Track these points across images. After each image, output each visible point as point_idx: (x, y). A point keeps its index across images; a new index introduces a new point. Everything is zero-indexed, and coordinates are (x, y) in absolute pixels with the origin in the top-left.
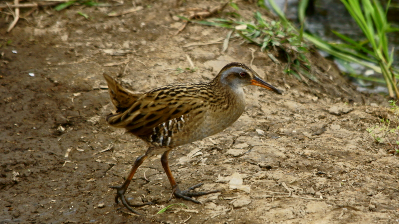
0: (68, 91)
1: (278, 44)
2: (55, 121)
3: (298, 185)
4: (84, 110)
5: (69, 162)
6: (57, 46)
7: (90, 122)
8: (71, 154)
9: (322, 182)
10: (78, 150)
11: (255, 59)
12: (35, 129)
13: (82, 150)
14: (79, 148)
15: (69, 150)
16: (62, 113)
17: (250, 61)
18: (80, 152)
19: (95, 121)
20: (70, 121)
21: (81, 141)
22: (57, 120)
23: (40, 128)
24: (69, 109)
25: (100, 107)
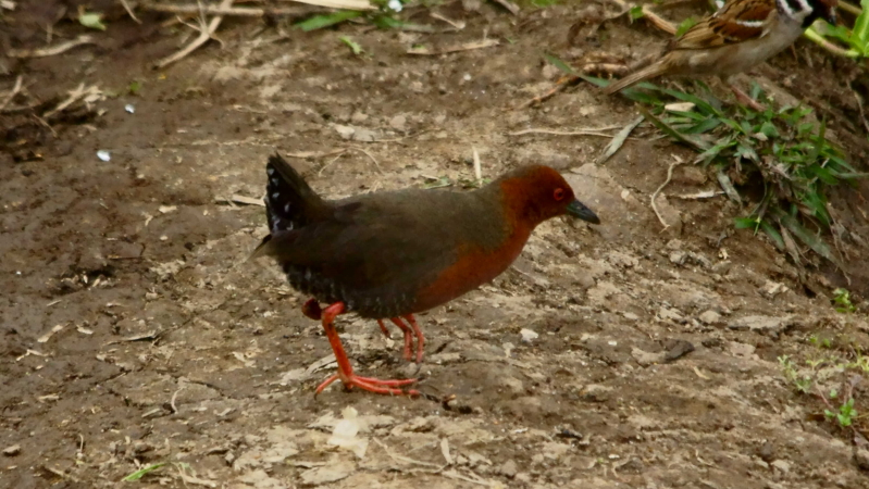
0: (154, 199)
1: (748, 153)
2: (74, 263)
3: (485, 452)
4: (160, 244)
5: (35, 352)
6: (236, 107)
7: (156, 273)
8: (55, 339)
9: (553, 452)
10: (81, 330)
11: (671, 182)
12: (18, 276)
13: (89, 332)
14: (86, 326)
15: (58, 328)
16: (103, 246)
17: (658, 184)
18: (83, 336)
19: (168, 271)
20: (108, 266)
21: (103, 312)
22: (82, 260)
23: (31, 274)
24: (125, 240)
25: (200, 243)
